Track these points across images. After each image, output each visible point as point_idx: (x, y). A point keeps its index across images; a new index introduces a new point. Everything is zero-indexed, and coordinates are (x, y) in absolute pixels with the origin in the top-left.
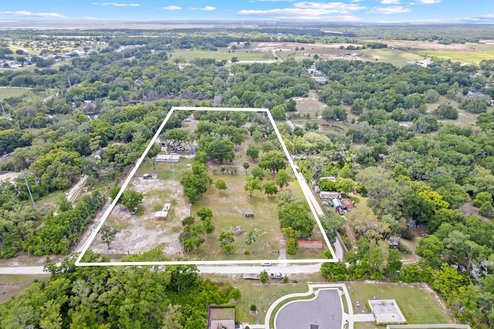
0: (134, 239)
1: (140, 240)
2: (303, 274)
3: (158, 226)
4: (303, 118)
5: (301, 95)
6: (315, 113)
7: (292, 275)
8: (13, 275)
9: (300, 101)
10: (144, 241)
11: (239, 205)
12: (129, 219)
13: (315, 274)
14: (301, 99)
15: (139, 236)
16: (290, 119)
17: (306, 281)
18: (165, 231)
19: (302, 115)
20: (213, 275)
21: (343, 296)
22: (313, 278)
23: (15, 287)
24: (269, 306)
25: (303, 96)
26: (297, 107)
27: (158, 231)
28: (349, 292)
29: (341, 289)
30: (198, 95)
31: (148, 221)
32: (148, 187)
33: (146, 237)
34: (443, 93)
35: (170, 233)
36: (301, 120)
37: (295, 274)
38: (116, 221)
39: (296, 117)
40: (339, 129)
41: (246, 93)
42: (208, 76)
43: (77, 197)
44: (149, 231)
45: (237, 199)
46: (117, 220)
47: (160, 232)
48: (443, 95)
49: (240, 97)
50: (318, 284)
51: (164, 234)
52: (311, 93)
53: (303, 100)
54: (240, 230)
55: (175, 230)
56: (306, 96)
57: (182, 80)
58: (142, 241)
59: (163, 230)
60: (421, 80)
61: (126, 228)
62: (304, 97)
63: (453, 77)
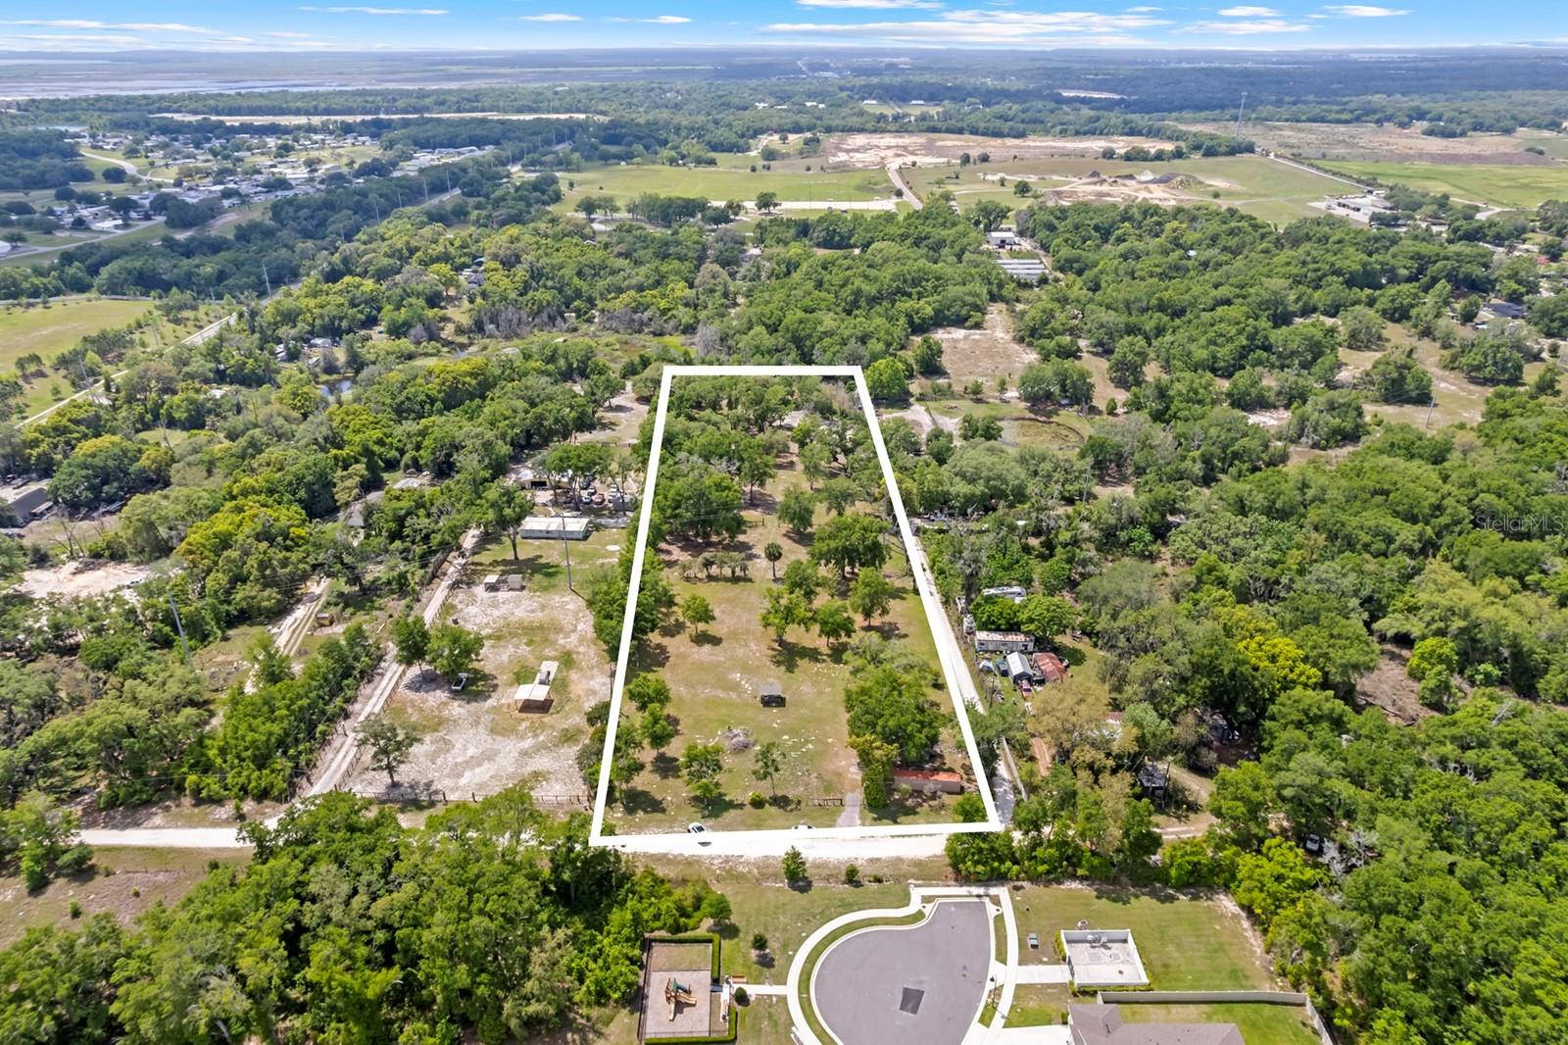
0: (459, 760)
1: (474, 762)
2: (900, 860)
3: (524, 725)
4: (962, 397)
5: (960, 322)
6: (998, 381)
7: (872, 861)
8: (153, 849)
9: (956, 341)
10: (486, 765)
11: (746, 669)
12: (445, 704)
13: (933, 859)
14: (959, 333)
15: (472, 751)
16: (922, 398)
17: (906, 877)
18: (541, 738)
19: (958, 388)
20: (663, 859)
21: (1000, 919)
22: (924, 872)
23: (161, 877)
24: (802, 940)
25: (967, 324)
26: (945, 361)
27: (523, 738)
28: (1015, 908)
29: (996, 901)
30: (650, 320)
31: (494, 709)
32: (496, 613)
33: (489, 756)
34: (1399, 314)
35: (555, 746)
36: (953, 403)
37: (878, 859)
38: (410, 710)
39: (940, 393)
40: (1065, 432)
41: (793, 316)
42: (681, 259)
43: (303, 642)
44: (498, 738)
45: (740, 652)
46: (413, 706)
47: (528, 743)
48: (1398, 321)
49: (773, 329)
50: (937, 886)
51: (538, 748)
52: (996, 314)
53: (966, 338)
54: (741, 738)
55: (568, 737)
56: (978, 326)
57: (602, 273)
58: (479, 765)
59: (536, 736)
60: (1337, 273)
61: (436, 730)
62: (971, 328)
63: (1435, 262)
